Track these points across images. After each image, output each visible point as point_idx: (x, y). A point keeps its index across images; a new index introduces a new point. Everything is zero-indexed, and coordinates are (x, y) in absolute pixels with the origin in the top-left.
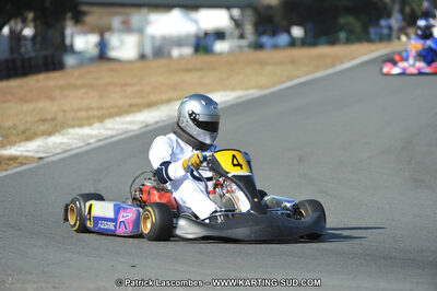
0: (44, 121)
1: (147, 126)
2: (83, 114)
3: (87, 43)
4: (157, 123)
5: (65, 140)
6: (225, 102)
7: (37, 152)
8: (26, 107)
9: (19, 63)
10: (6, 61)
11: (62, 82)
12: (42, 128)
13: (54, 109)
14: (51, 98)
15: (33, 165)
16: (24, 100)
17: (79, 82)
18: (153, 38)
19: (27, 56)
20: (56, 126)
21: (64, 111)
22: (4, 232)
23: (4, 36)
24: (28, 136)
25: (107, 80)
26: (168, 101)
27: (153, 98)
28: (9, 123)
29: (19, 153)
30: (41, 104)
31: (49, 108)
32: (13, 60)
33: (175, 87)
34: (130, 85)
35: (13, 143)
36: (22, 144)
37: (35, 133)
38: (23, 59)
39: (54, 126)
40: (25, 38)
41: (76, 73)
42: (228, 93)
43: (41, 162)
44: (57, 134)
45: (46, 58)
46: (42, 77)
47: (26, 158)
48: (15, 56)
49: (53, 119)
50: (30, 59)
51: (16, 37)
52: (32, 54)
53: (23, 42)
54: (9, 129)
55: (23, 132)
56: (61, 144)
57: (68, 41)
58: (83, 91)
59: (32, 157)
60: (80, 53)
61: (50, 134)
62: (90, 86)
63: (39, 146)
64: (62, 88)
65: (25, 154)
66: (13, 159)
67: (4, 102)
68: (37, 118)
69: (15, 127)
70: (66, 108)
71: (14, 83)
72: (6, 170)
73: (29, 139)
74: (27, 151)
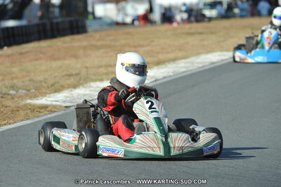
0: (70, 75)
1: (156, 81)
2: (102, 70)
3: (106, 10)
4: (164, 78)
5: (88, 92)
6: (222, 60)
7: (65, 102)
8: (54, 64)
9: (48, 27)
10: (38, 25)
11: (85, 43)
12: (68, 82)
13: (78, 66)
14: (76, 57)
15: (60, 113)
16: (53, 58)
17: (99, 43)
18: (161, 6)
19: (55, 21)
20: (80, 79)
21: (87, 68)
22: (37, 168)
23: (35, 4)
24: (57, 89)
25: (123, 42)
26: (174, 60)
27: (161, 57)
28: (40, 78)
29: (49, 103)
30: (67, 62)
31: (74, 64)
32: (44, 25)
33: (180, 48)
34: (142, 46)
35: (44, 94)
36: (52, 95)
37: (62, 86)
38: (52, 24)
39: (79, 80)
40: (53, 6)
41: (97, 36)
42: (225, 53)
43: (68, 111)
44: (81, 87)
45: (71, 22)
46: (67, 39)
47: (55, 106)
48: (45, 21)
49: (77, 74)
50: (57, 23)
51: (46, 5)
52: (59, 20)
53: (51, 9)
54: (41, 82)
55: (53, 85)
56: (84, 95)
57: (90, 9)
58: (102, 51)
59: (60, 106)
60: (100, 18)
61: (75, 87)
62: (110, 47)
63: (67, 97)
64: (85, 48)
65: (54, 103)
66: (45, 107)
67: (36, 60)
68: (64, 74)
69: (45, 81)
70: (88, 65)
71: (44, 44)
72: (38, 117)
73: (57, 91)
74: (56, 101)
